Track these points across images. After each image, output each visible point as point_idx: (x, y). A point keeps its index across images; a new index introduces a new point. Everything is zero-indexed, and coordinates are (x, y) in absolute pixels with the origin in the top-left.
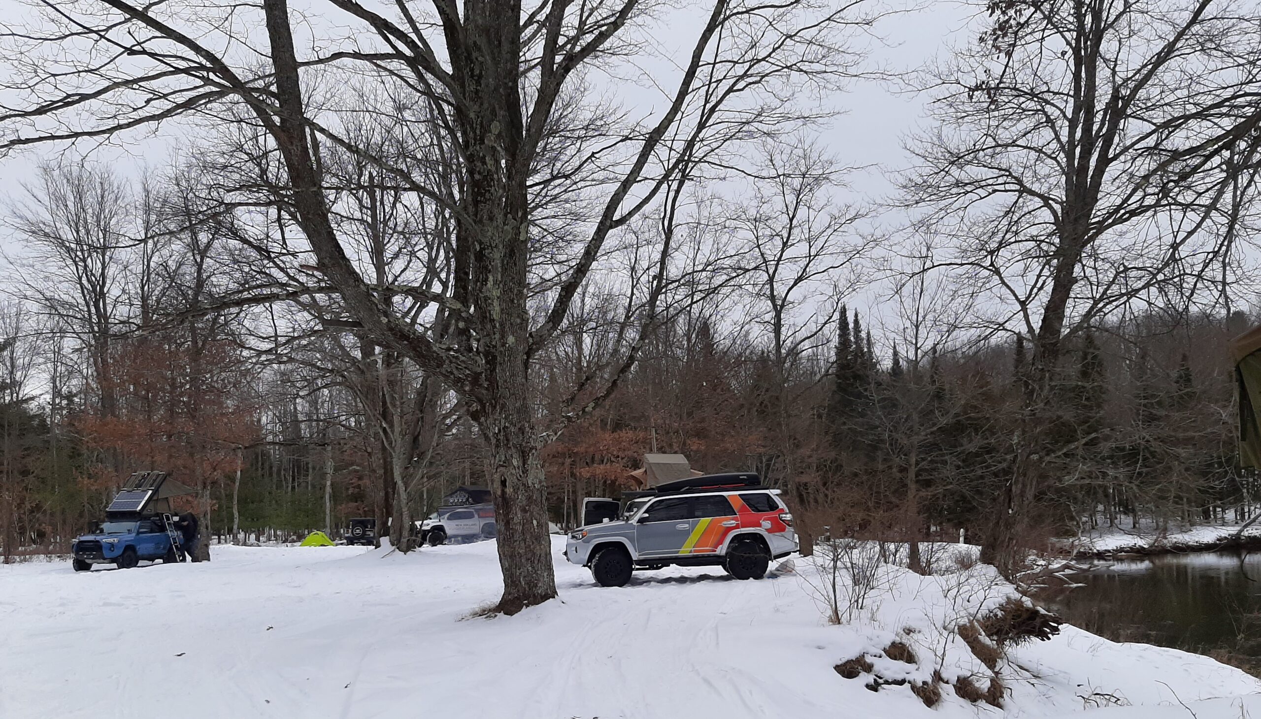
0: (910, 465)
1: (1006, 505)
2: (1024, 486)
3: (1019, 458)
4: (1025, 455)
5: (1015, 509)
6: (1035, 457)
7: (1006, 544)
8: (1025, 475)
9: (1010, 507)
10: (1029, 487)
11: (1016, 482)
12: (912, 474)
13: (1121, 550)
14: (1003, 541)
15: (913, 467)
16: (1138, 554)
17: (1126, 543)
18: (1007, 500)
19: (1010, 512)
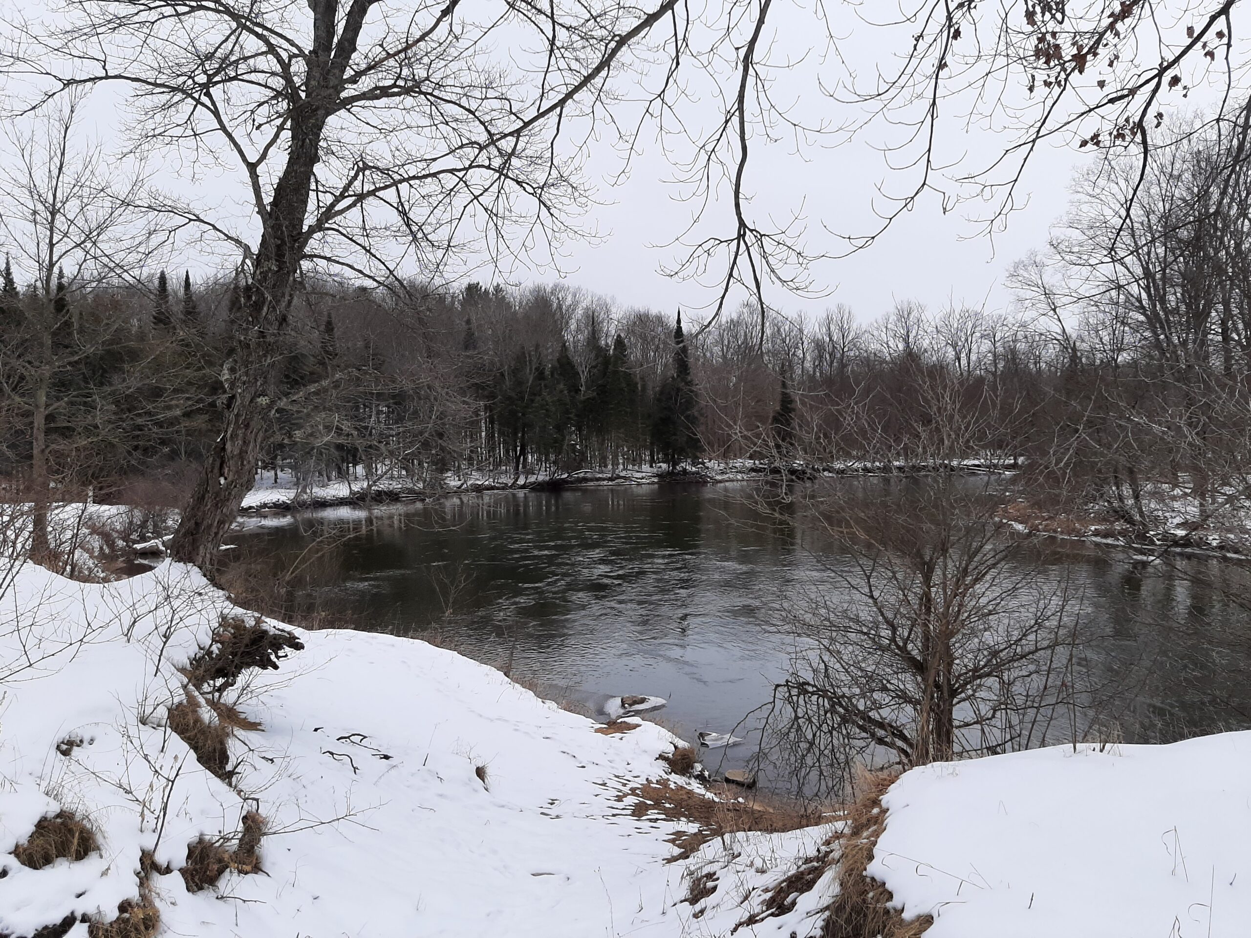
0: (37, 407)
1: (216, 471)
2: (246, 443)
3: (239, 401)
4: (248, 397)
5: (230, 479)
6: (263, 401)
7: (214, 530)
8: (247, 426)
9: (222, 475)
10: (252, 445)
11: (234, 436)
12: (39, 421)
13: (265, 505)
14: (210, 526)
15: (42, 410)
16: (281, 509)
17: (269, 498)
18: (218, 464)
19: (222, 481)
